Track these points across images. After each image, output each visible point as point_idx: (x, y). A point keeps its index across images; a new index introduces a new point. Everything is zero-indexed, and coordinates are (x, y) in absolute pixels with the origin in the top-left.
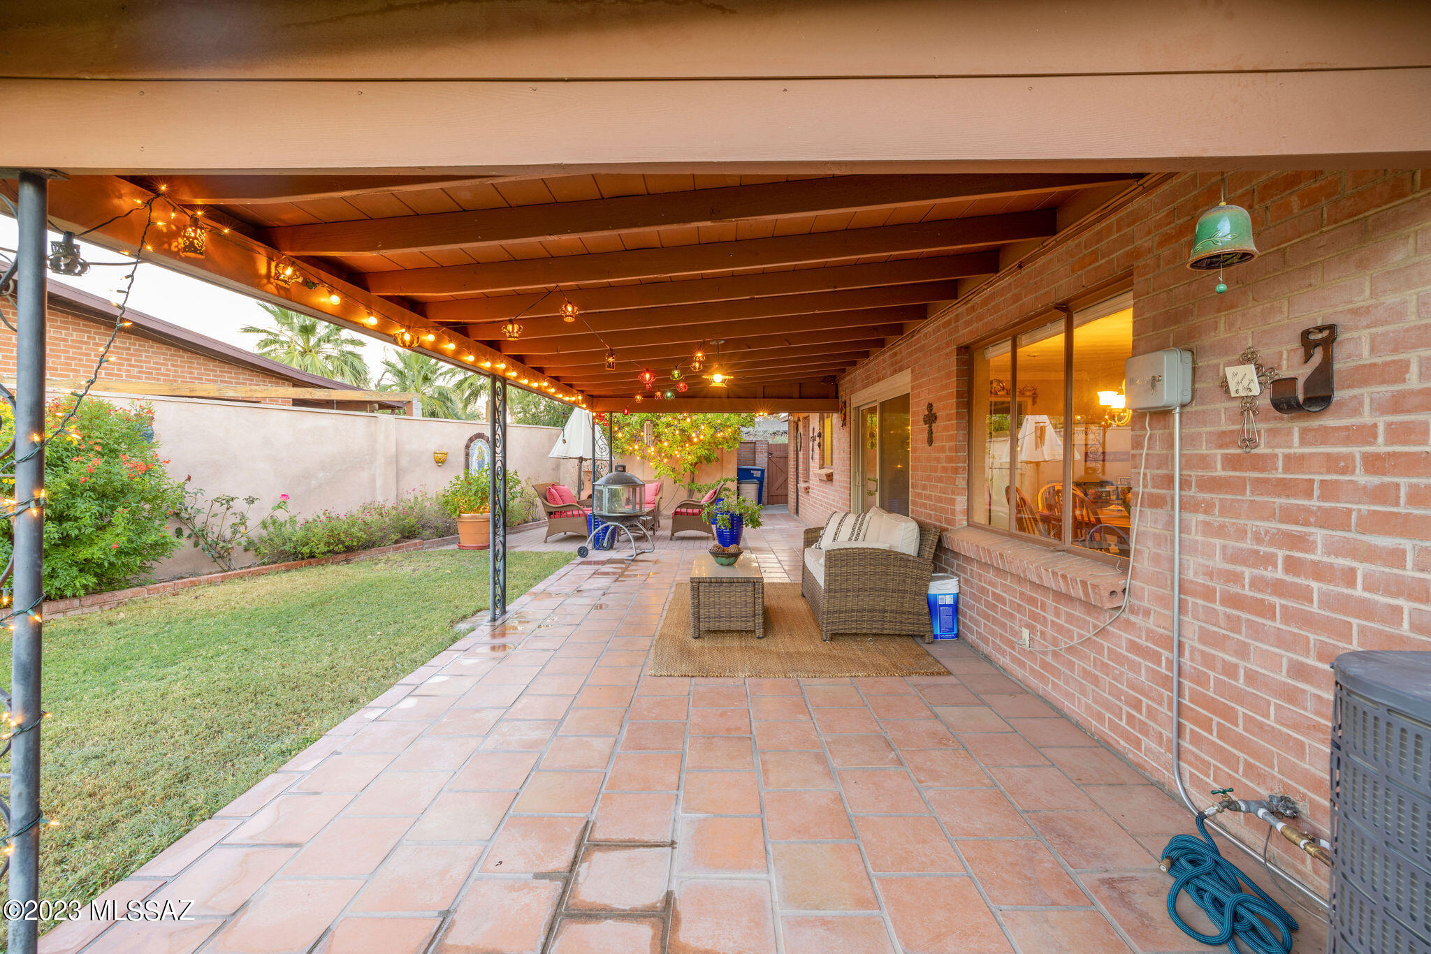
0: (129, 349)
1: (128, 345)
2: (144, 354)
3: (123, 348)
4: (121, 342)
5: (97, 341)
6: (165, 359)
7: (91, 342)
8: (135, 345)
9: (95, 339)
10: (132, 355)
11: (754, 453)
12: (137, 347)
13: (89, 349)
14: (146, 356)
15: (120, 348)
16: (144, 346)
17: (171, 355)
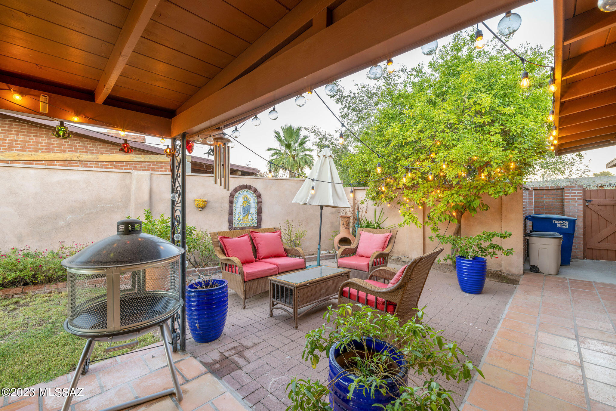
0: (87, 147)
1: (86, 145)
2: (95, 149)
3: (84, 146)
4: (83, 143)
5: (70, 143)
6: (107, 151)
7: (67, 144)
8: (90, 144)
9: (68, 142)
10: (88, 150)
11: (562, 200)
12: (91, 145)
13: (66, 148)
14: (96, 150)
15: (82, 146)
16: (95, 145)
17: (111, 149)
